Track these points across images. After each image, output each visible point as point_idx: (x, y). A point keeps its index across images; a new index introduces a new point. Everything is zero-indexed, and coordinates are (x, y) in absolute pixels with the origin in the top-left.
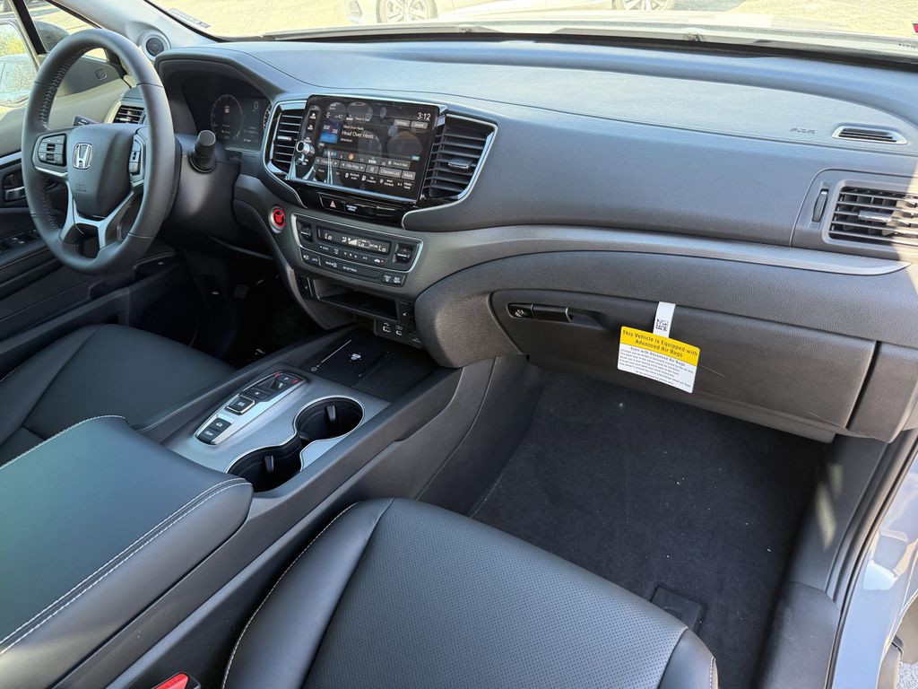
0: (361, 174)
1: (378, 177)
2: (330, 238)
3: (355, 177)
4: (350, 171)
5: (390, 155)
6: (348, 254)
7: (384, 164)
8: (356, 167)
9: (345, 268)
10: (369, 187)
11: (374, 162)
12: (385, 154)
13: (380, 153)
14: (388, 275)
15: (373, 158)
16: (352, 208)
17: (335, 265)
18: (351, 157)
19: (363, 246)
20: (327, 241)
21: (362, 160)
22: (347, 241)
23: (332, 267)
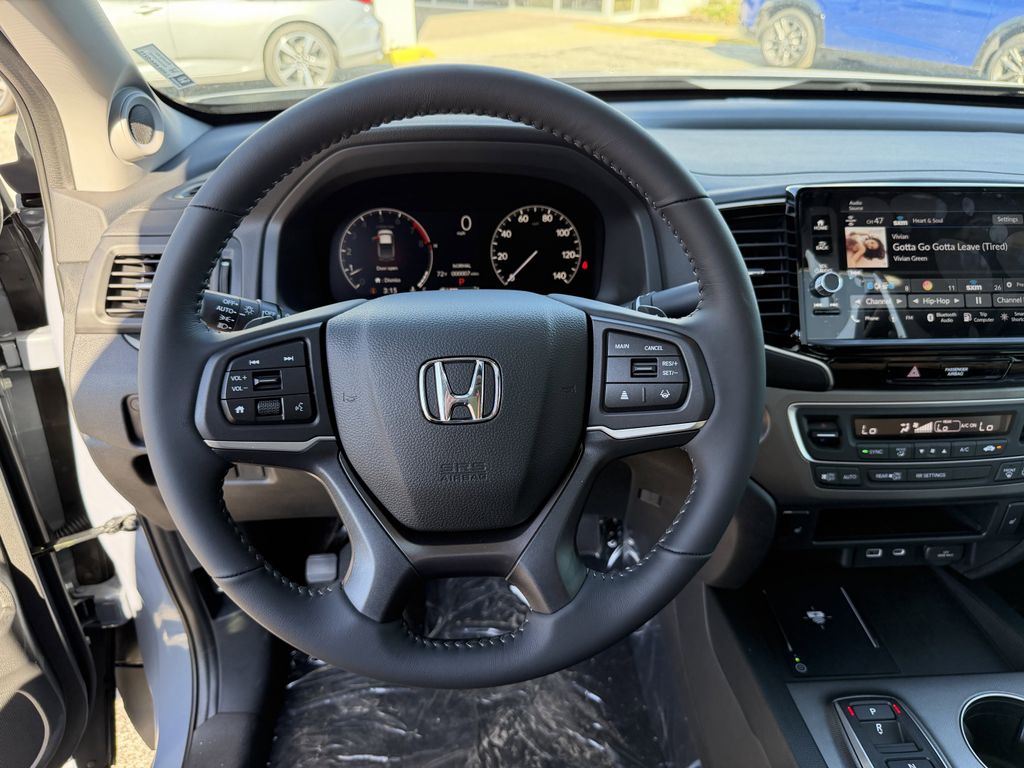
0: (961, 311)
1: (994, 311)
2: (873, 431)
3: (948, 318)
4: (934, 310)
5: (1007, 272)
6: (927, 450)
7: (998, 288)
8: (945, 301)
9: (919, 476)
10: (982, 330)
11: (979, 288)
12: (997, 272)
13: (988, 272)
14: (1011, 467)
15: (972, 281)
16: (955, 372)
17: (897, 476)
18: (928, 286)
19: (945, 430)
20: (869, 437)
21: (952, 288)
22: (912, 429)
23: (890, 481)
